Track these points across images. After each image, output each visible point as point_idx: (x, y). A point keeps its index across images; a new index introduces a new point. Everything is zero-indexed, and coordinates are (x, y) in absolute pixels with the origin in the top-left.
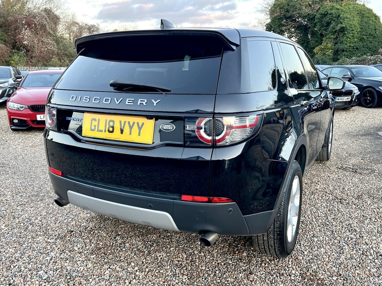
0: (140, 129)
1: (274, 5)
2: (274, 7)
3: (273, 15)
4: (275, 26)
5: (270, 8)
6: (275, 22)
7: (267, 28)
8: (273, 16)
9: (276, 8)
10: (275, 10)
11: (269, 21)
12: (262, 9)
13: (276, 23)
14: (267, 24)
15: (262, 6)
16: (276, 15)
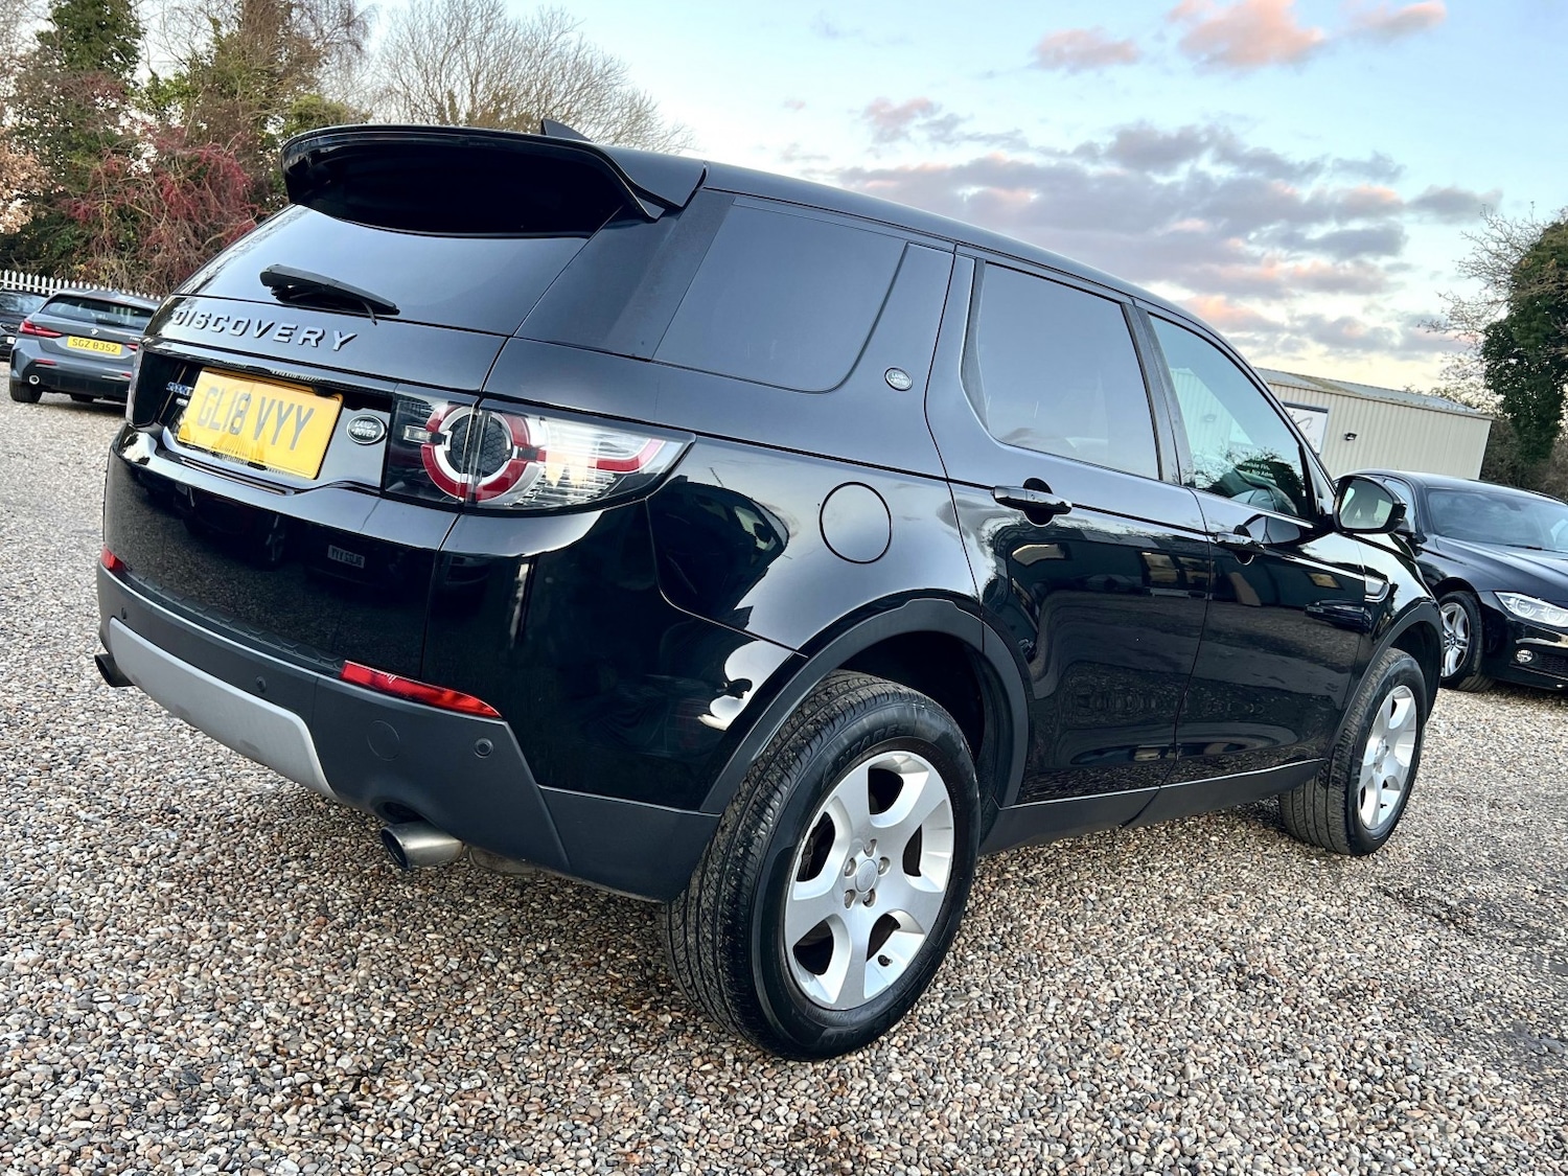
0: (300, 425)
1: (1537, 247)
2: (1536, 256)
3: (1524, 289)
4: (1527, 338)
5: (1515, 259)
6: (1529, 320)
7: (1489, 343)
8: (1525, 294)
9: (1543, 262)
10: (1536, 268)
11: (1502, 313)
12: (1474, 258)
13: (1534, 324)
14: (1493, 326)
15: (1479, 246)
16: (1536, 290)
